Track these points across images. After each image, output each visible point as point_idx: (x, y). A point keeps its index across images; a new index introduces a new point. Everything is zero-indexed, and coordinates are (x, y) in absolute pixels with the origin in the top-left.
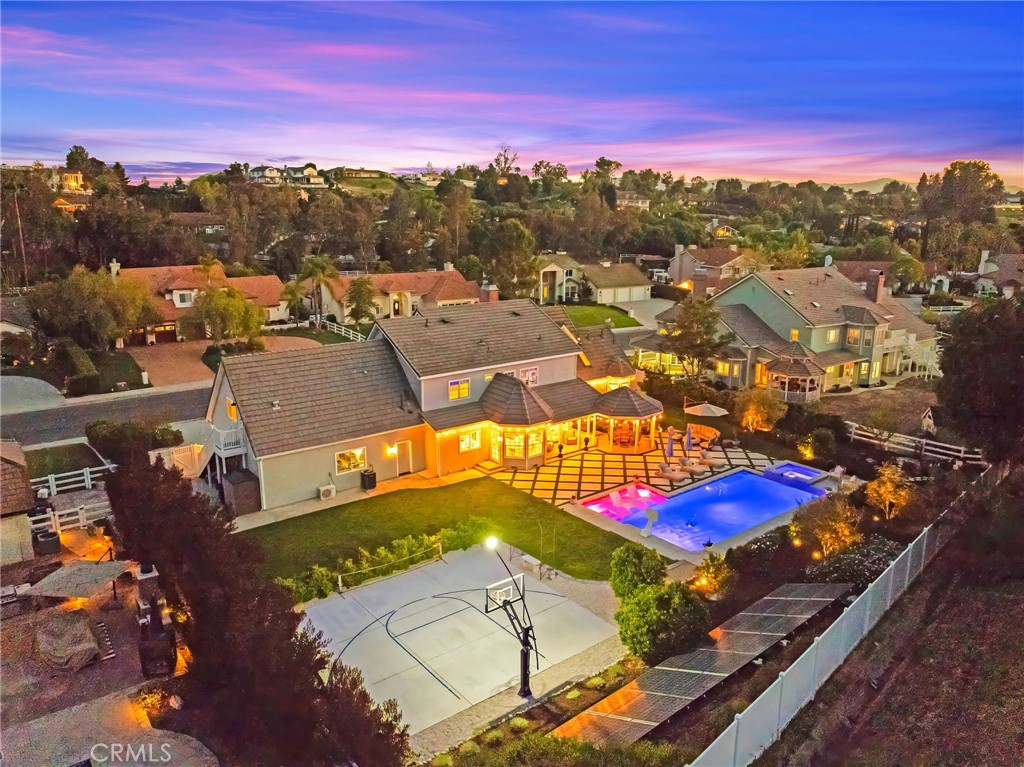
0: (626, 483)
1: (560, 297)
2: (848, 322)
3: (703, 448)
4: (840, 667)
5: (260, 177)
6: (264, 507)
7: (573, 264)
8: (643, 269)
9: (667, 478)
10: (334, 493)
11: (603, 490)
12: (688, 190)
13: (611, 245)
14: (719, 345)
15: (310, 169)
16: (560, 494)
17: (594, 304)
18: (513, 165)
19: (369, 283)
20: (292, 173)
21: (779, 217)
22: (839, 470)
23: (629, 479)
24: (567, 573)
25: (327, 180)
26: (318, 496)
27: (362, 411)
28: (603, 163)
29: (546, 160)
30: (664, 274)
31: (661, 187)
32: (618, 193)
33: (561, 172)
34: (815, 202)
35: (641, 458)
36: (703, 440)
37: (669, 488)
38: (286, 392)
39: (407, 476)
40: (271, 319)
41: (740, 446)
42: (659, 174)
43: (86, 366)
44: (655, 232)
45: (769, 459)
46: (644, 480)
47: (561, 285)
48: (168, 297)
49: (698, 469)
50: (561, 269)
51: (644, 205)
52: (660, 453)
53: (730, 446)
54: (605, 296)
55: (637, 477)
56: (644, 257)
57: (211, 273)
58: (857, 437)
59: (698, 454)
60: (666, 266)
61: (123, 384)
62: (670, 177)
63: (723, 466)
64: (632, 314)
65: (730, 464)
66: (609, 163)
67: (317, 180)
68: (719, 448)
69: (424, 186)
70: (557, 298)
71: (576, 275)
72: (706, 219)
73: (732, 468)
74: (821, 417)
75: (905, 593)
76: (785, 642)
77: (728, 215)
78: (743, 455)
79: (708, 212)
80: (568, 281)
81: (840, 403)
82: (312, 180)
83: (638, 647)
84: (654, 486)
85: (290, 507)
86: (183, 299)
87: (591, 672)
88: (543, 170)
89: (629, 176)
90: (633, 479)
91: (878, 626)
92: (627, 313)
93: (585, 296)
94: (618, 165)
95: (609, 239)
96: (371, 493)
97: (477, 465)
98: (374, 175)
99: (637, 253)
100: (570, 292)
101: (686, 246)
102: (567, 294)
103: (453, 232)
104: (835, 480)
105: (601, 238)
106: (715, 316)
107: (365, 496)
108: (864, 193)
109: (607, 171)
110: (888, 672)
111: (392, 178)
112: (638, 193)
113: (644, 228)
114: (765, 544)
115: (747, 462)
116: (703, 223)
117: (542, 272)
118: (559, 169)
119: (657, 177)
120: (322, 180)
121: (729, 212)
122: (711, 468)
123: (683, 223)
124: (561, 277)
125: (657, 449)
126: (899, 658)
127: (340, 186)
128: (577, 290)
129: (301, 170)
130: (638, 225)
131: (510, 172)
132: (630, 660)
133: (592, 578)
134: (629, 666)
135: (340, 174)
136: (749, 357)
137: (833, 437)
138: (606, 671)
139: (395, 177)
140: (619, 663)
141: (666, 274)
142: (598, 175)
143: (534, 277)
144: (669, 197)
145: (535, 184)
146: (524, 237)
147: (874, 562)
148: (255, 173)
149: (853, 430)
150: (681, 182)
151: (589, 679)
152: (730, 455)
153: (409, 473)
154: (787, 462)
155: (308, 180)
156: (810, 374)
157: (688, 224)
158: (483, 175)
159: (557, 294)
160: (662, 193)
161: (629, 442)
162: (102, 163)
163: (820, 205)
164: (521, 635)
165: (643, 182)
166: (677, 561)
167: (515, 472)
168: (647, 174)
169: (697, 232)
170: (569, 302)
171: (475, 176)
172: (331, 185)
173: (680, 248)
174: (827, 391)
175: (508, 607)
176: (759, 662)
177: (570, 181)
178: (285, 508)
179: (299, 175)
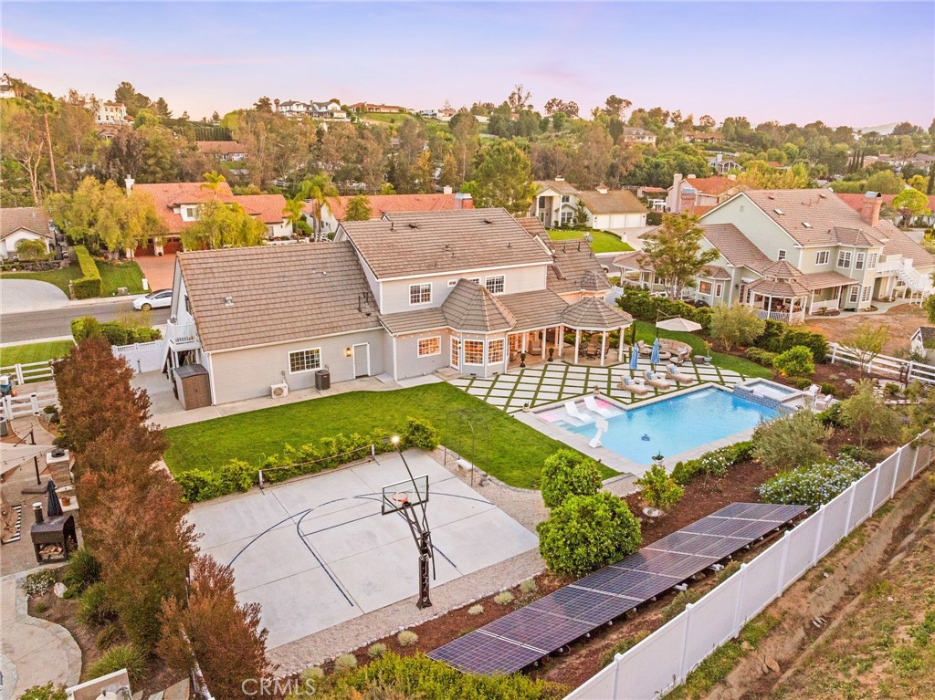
0: (585, 393)
1: (557, 222)
2: (840, 244)
3: (672, 362)
4: (777, 600)
5: (288, 111)
6: (215, 402)
7: (569, 189)
8: (643, 200)
9: (630, 390)
10: (286, 391)
11: (559, 399)
12: (695, 128)
13: (614, 177)
14: (702, 262)
15: (334, 105)
16: (513, 402)
17: (589, 229)
18: (527, 104)
19: (367, 202)
20: (317, 107)
21: (784, 154)
22: (814, 388)
23: (589, 390)
24: (502, 480)
25: (349, 114)
26: (269, 395)
27: (318, 311)
28: (614, 102)
29: (559, 98)
30: (663, 204)
31: (670, 125)
32: (625, 129)
33: (572, 110)
34: (822, 142)
35: (606, 371)
36: (673, 355)
37: (629, 401)
38: (240, 288)
39: (365, 378)
40: (275, 236)
41: (711, 362)
42: (668, 113)
43: (90, 270)
44: (657, 166)
45: (741, 376)
46: (605, 391)
47: (557, 211)
48: (176, 211)
49: (664, 382)
50: (559, 194)
51: (650, 140)
52: (627, 366)
53: (703, 361)
54: (600, 222)
55: (597, 389)
56: (647, 189)
57: (218, 189)
58: (838, 358)
59: (664, 369)
60: (664, 196)
61: (123, 289)
62: (679, 116)
63: (690, 381)
64: (624, 240)
65: (699, 379)
66: (620, 101)
67: (339, 115)
68: (690, 364)
69: (439, 121)
70: (553, 224)
71: (573, 201)
72: (711, 155)
73: (700, 383)
74: (801, 335)
75: (868, 519)
76: (717, 567)
77: (734, 153)
78: (714, 372)
79: (714, 148)
80: (563, 207)
81: (826, 326)
82: (335, 115)
83: (554, 561)
84: (614, 398)
85: (241, 403)
86: (190, 213)
87: (502, 586)
88: (555, 108)
89: (639, 115)
90: (593, 390)
91: (832, 554)
92: (620, 238)
93: (581, 222)
94: (629, 103)
95: (612, 171)
96: (324, 394)
97: (437, 372)
98: (393, 111)
99: (640, 185)
100: (566, 217)
101: (685, 176)
102: (563, 219)
103: (460, 162)
104: (808, 399)
105: (605, 169)
106: (698, 232)
107: (318, 396)
108: (873, 134)
109: (618, 109)
110: (836, 608)
111: (410, 114)
112: (645, 129)
113: (646, 160)
114: (716, 459)
115: (717, 379)
116: (706, 158)
117: (538, 197)
118: (571, 107)
119: (667, 115)
120: (344, 115)
121: (735, 149)
122: (678, 383)
123: (686, 157)
124: (557, 203)
125: (625, 362)
126: (851, 594)
127: (361, 120)
128: (573, 217)
129: (326, 105)
130: (641, 158)
131: (524, 108)
132: (548, 576)
133: (526, 487)
134: (546, 582)
135: (361, 109)
136: (733, 276)
137: (811, 355)
138: (519, 586)
139: (413, 112)
140: (535, 578)
141: (664, 204)
142: (608, 112)
143: (529, 200)
144: (676, 133)
145: (546, 121)
146: (519, 160)
147: (835, 483)
148: (284, 108)
149: (835, 351)
150: (689, 121)
151: (498, 593)
152: (700, 371)
153: (367, 376)
154: (759, 379)
155: (332, 115)
156: (794, 294)
157: (691, 157)
158: (496, 110)
159: (553, 219)
160: (670, 130)
161: (596, 355)
162: (147, 99)
163: (827, 145)
164: (419, 541)
165: (652, 119)
166: (623, 473)
167: (474, 379)
168: (656, 112)
169: (700, 166)
170: (565, 227)
171: (489, 113)
172: (353, 119)
173: (678, 177)
174: (814, 314)
175: (409, 510)
176: (684, 586)
177: (581, 119)
178: (236, 404)
179: (323, 110)
